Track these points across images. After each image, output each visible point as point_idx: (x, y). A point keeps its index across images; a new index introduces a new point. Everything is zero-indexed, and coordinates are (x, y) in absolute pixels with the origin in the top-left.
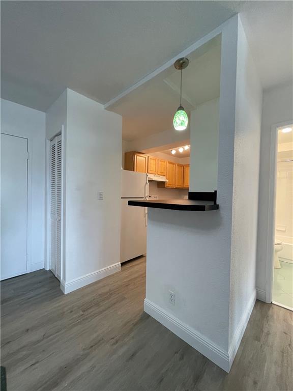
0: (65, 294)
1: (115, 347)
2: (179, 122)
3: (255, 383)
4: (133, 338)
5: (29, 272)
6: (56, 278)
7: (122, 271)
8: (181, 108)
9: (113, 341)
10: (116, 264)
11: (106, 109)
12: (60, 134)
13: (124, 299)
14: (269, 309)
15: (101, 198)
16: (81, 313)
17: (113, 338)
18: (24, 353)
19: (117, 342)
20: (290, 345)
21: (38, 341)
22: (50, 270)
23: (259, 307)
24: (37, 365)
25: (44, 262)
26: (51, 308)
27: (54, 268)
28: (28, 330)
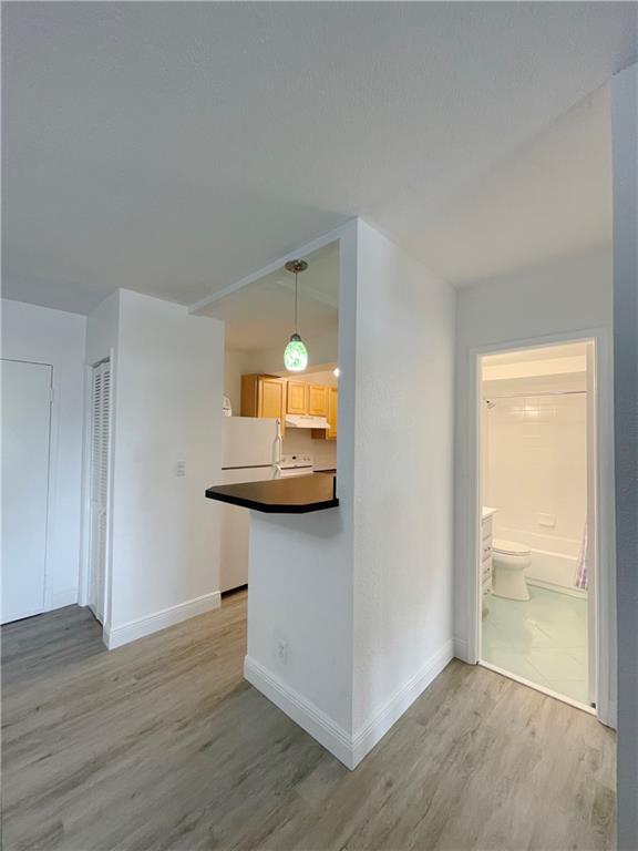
0: (110, 649)
1: (181, 732)
2: (291, 361)
3: (389, 784)
4: (213, 719)
5: (47, 610)
6: (98, 621)
7: (223, 607)
8: (296, 337)
9: (179, 724)
10: (212, 594)
11: (190, 313)
12: (107, 360)
13: (215, 657)
14: (467, 674)
15: (181, 473)
16: (133, 681)
17: (178, 721)
18: (30, 742)
19: (185, 726)
20: (474, 732)
21: (55, 725)
22: (88, 607)
23: (450, 671)
24: (47, 759)
25: (77, 592)
26: (80, 673)
27: (93, 603)
28: (38, 708)
